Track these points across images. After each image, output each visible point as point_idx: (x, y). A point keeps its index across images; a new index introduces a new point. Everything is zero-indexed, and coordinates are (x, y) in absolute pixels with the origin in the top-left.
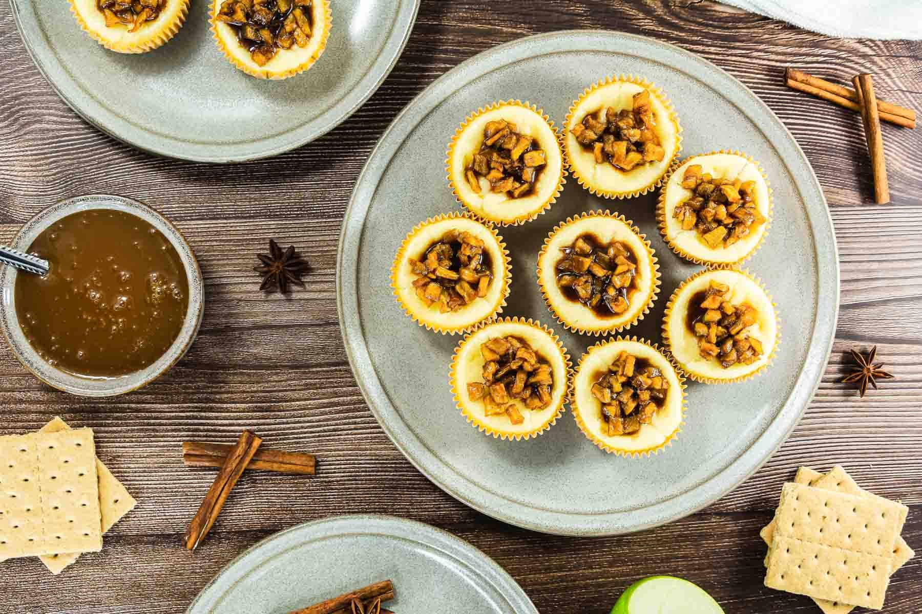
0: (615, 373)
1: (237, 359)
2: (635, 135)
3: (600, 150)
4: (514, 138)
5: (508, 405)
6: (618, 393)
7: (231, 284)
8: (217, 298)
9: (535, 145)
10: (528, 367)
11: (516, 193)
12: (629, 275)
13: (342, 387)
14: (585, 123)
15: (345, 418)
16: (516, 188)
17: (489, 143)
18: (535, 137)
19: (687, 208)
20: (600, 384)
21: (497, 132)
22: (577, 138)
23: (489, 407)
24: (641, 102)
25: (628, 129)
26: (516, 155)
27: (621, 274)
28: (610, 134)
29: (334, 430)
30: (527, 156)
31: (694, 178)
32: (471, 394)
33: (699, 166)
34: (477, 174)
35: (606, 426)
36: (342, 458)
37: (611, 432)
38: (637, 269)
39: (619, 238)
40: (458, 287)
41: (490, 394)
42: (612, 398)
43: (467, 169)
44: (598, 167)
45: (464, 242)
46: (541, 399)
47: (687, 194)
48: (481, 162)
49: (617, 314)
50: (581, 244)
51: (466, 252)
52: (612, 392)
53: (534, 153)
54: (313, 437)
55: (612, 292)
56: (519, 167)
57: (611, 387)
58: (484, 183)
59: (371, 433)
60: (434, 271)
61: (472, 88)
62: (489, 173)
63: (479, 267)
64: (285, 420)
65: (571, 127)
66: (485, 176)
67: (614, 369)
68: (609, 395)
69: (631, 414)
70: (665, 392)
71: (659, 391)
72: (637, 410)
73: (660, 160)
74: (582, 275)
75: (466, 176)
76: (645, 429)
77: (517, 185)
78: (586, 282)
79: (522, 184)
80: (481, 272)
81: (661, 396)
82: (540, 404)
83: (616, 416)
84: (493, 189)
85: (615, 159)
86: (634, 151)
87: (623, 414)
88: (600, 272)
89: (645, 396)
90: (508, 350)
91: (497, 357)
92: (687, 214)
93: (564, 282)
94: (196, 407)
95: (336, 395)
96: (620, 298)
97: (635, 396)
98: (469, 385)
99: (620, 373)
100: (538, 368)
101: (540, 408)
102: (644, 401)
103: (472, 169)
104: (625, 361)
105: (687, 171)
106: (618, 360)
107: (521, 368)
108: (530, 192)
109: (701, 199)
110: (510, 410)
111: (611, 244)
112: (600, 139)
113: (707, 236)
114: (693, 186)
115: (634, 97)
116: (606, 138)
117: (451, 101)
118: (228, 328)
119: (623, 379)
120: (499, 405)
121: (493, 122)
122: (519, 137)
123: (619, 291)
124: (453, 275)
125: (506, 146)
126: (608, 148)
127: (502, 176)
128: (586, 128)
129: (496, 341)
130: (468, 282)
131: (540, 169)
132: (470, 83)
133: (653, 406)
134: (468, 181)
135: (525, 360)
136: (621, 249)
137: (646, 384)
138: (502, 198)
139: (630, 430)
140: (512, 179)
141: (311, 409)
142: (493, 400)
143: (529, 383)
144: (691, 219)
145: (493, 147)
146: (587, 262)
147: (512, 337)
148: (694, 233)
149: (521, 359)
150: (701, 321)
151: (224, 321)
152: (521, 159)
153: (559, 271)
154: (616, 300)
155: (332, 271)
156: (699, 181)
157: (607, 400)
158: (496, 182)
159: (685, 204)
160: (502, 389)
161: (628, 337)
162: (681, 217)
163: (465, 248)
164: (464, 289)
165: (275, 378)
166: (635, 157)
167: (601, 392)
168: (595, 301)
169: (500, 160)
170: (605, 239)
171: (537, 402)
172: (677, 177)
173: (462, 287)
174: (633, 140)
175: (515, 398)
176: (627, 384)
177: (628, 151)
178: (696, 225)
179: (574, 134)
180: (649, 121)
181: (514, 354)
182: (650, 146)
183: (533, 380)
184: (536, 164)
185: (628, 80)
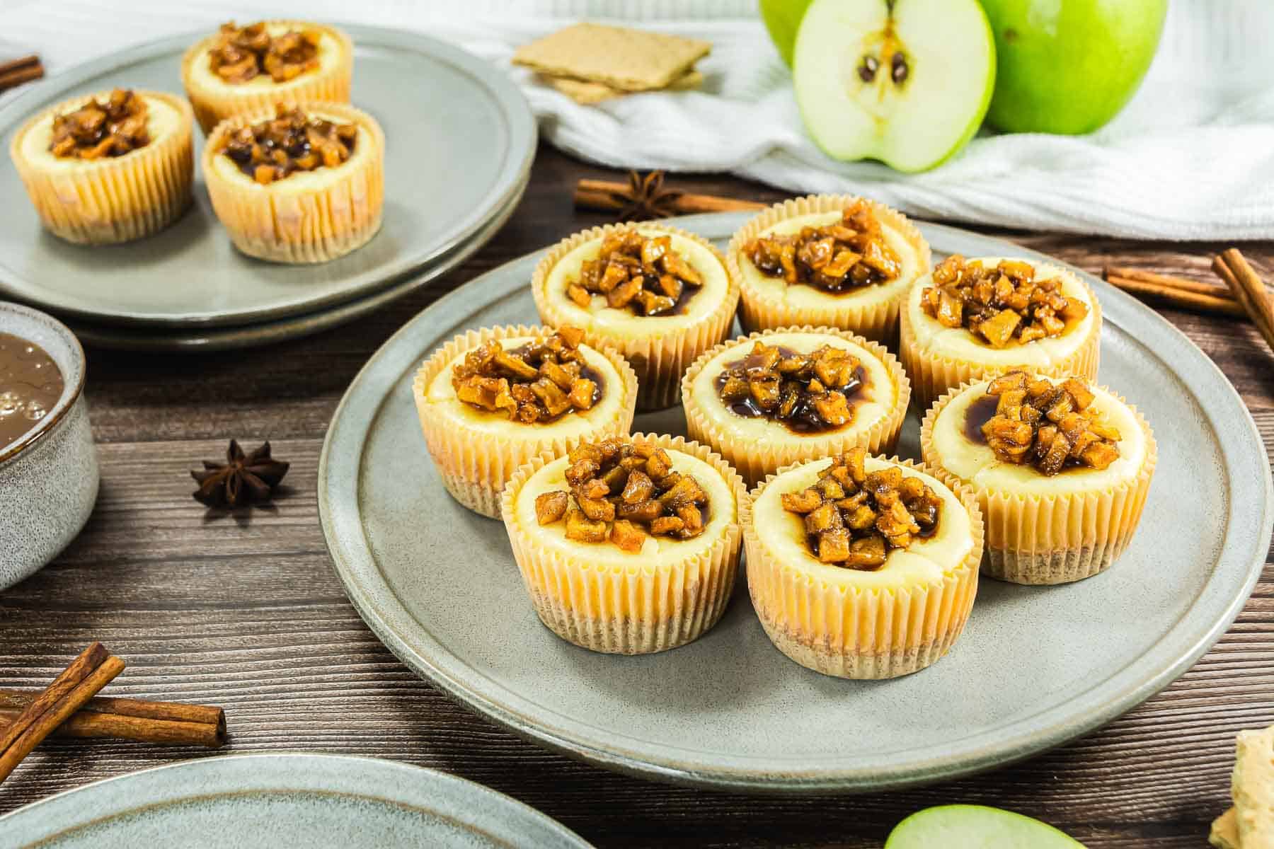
1: (126, 597)
7: (148, 510)
8: (121, 525)
13: (309, 631)
15: (302, 674)
29: (276, 691)
36: (280, 732)
43: (569, 284)
54: (232, 701)
59: (349, 695)
64: (182, 677)
75: (568, 293)
84: (609, 305)
94: (19, 660)
95: (295, 641)
108: (673, 312)
118: (125, 560)
131: (691, 287)
141: (240, 661)
148: (961, 332)
151: (118, 551)
165: (185, 620)
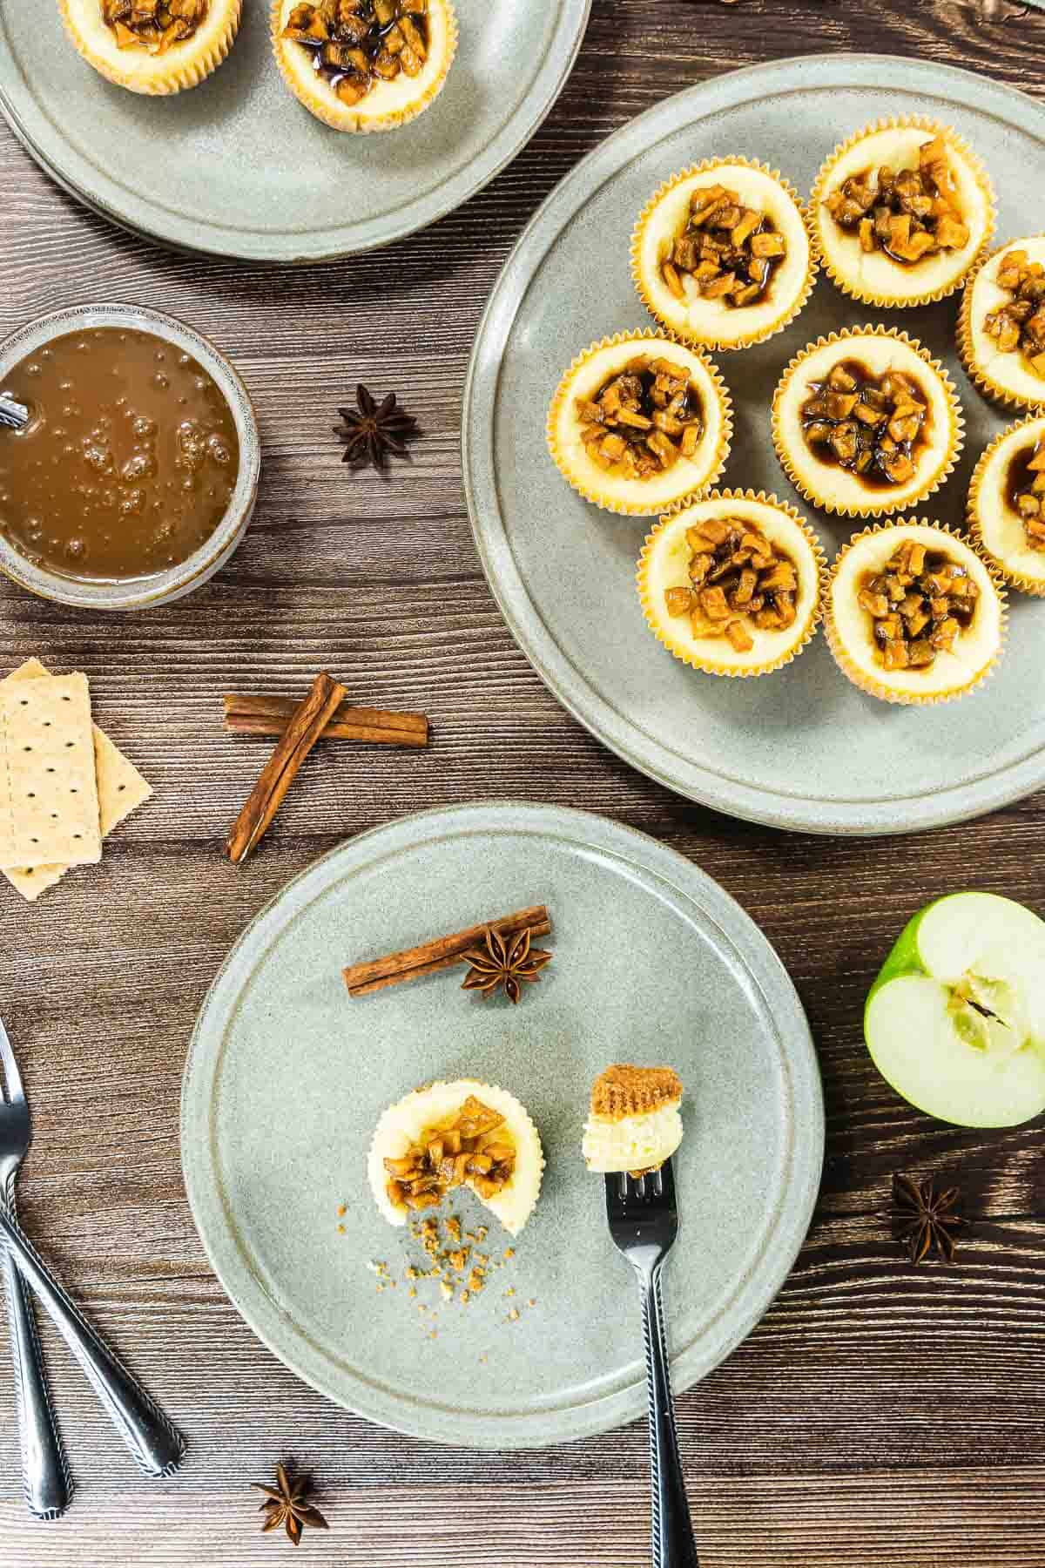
0: (894, 572)
1: (307, 570)
2: (923, 205)
3: (868, 231)
4: (737, 211)
5: (726, 623)
6: (900, 603)
7: (298, 455)
8: (277, 477)
9: (768, 225)
10: (759, 562)
11: (740, 299)
12: (914, 419)
13: (468, 612)
14: (845, 188)
15: (473, 661)
16: (740, 291)
17: (698, 219)
18: (769, 211)
19: (1006, 316)
20: (872, 590)
21: (710, 203)
22: (833, 213)
23: (700, 625)
24: (932, 154)
25: (913, 196)
26: (738, 238)
27: (900, 419)
28: (885, 205)
29: (456, 680)
30: (756, 240)
31: (1016, 271)
32: (671, 606)
33: (1023, 253)
34: (680, 271)
35: (880, 655)
36: (468, 723)
37: (890, 662)
38: (926, 413)
39: (898, 366)
40: (650, 442)
41: (701, 606)
42: (890, 610)
43: (662, 264)
44: (867, 259)
45: (659, 372)
46: (779, 613)
47: (1005, 298)
48: (685, 250)
49: (897, 484)
50: (840, 375)
51: (663, 386)
52: (889, 601)
53: (768, 236)
54: (425, 690)
55: (889, 447)
56: (744, 258)
57: (888, 593)
58: (690, 284)
59: (514, 684)
60: (614, 415)
61: (668, 147)
62: (697, 267)
63: (682, 411)
64: (380, 664)
65: (823, 198)
66: (691, 272)
67: (894, 565)
68: (886, 605)
69: (919, 637)
70: (973, 602)
71: (963, 600)
72: (929, 629)
73: (963, 247)
74: (842, 422)
75: (662, 273)
76: (940, 660)
77: (741, 285)
78: (849, 432)
79: (748, 285)
80: (686, 419)
81: (967, 609)
82: (777, 621)
83: (896, 638)
84: (703, 293)
85: (892, 244)
86: (921, 230)
87: (907, 635)
88: (870, 416)
89: (942, 606)
90: (729, 535)
91: (711, 547)
92: (1006, 324)
93: (813, 434)
94: (244, 645)
95: (459, 625)
96: (901, 456)
97: (926, 608)
98: (668, 591)
99: (903, 569)
100: (774, 567)
101: (778, 627)
102: (940, 613)
103: (672, 262)
104: (910, 553)
105: (1006, 259)
106: (899, 553)
107: (748, 564)
108: (760, 298)
109: (1027, 303)
110: (733, 628)
111: (888, 375)
112: (869, 213)
113: (1037, 360)
114: (1014, 283)
115: (921, 148)
116: (877, 213)
117: (638, 167)
118: (294, 524)
119: (907, 580)
120: (715, 621)
121: (704, 190)
122: (743, 212)
123: (900, 446)
124: (644, 423)
125: (724, 224)
126: (882, 228)
127: (718, 270)
128: (848, 197)
129: (710, 523)
130: (667, 434)
131: (776, 262)
132: (666, 138)
133: (953, 624)
134: (665, 280)
135: (756, 551)
136: (903, 382)
137: (943, 587)
138: (716, 307)
139: (917, 660)
140: (733, 275)
141: (421, 646)
142: (706, 615)
143: (760, 589)
144: (1011, 333)
145: (702, 228)
146: (850, 402)
147: (734, 519)
148: (1016, 358)
149: (748, 549)
150: (1028, 492)
151: (286, 512)
152: (747, 244)
153: (806, 417)
154: (895, 460)
155: (454, 435)
156: (1023, 276)
157: (883, 612)
158: (707, 281)
159: (1001, 311)
160: (719, 594)
161: (914, 519)
162: (996, 330)
163: (662, 380)
164: (659, 444)
165: (366, 599)
166: (923, 240)
167: (872, 600)
168: (862, 463)
169: (714, 245)
170: (876, 369)
171: (773, 618)
172: (989, 271)
173: (655, 440)
174: (920, 212)
175: (740, 610)
176: (912, 590)
177: (913, 230)
178: (1020, 345)
179: (827, 206)
180: (945, 183)
181: (737, 544)
182: (946, 223)
183: (766, 584)
184: (771, 254)
185: (913, 125)
